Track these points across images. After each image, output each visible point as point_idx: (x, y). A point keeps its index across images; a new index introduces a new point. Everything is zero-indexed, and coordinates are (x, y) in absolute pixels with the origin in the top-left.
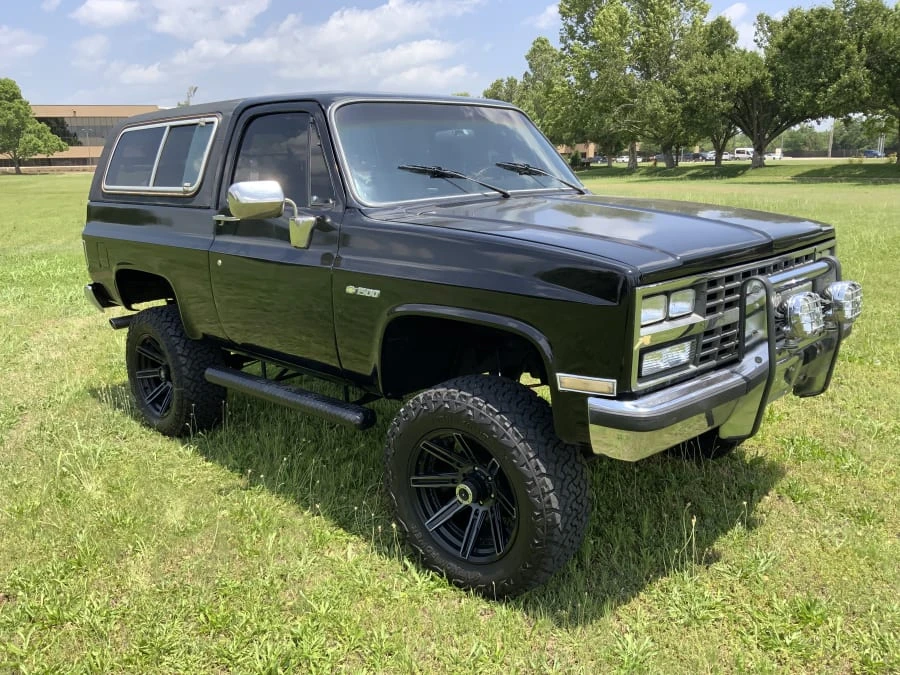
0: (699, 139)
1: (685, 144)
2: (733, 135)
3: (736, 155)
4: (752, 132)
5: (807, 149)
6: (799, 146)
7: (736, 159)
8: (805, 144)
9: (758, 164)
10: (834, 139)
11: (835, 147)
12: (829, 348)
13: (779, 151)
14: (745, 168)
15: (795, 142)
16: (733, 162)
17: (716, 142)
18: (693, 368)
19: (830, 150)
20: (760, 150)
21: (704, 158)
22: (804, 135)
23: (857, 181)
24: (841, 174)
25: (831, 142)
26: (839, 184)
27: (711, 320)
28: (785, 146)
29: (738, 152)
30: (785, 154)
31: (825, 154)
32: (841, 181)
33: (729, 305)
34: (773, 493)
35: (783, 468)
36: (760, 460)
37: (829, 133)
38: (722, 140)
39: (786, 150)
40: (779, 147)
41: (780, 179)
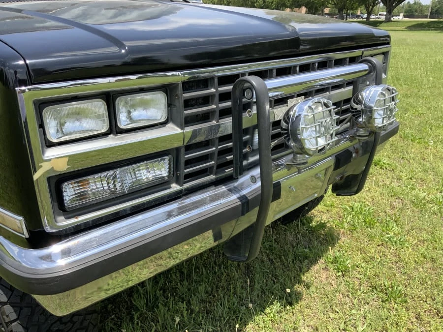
0: (359, 6)
1: (351, 9)
2: (377, 4)
3: (379, 16)
4: (386, 2)
5: (417, 14)
6: (413, 12)
7: (379, 18)
8: (416, 11)
9: (388, 20)
10: (432, 9)
11: (432, 13)
12: (364, 153)
13: (402, 15)
14: (381, 22)
15: (410, 10)
16: (377, 20)
17: (367, 8)
18: (175, 187)
19: (429, 15)
20: (390, 12)
21: (362, 17)
22: (416, 6)
23: (440, 30)
24: (432, 26)
25: (430, 11)
26: (430, 31)
27: (194, 132)
28: (406, 12)
29: (380, 15)
30: (405, 16)
31: (426, 17)
32: (432, 30)
33: (224, 113)
34: (322, 261)
35: (339, 234)
36: (322, 226)
37: (429, 6)
38: (371, 7)
39: (405, 14)
40: (402, 12)
41: (399, 28)
